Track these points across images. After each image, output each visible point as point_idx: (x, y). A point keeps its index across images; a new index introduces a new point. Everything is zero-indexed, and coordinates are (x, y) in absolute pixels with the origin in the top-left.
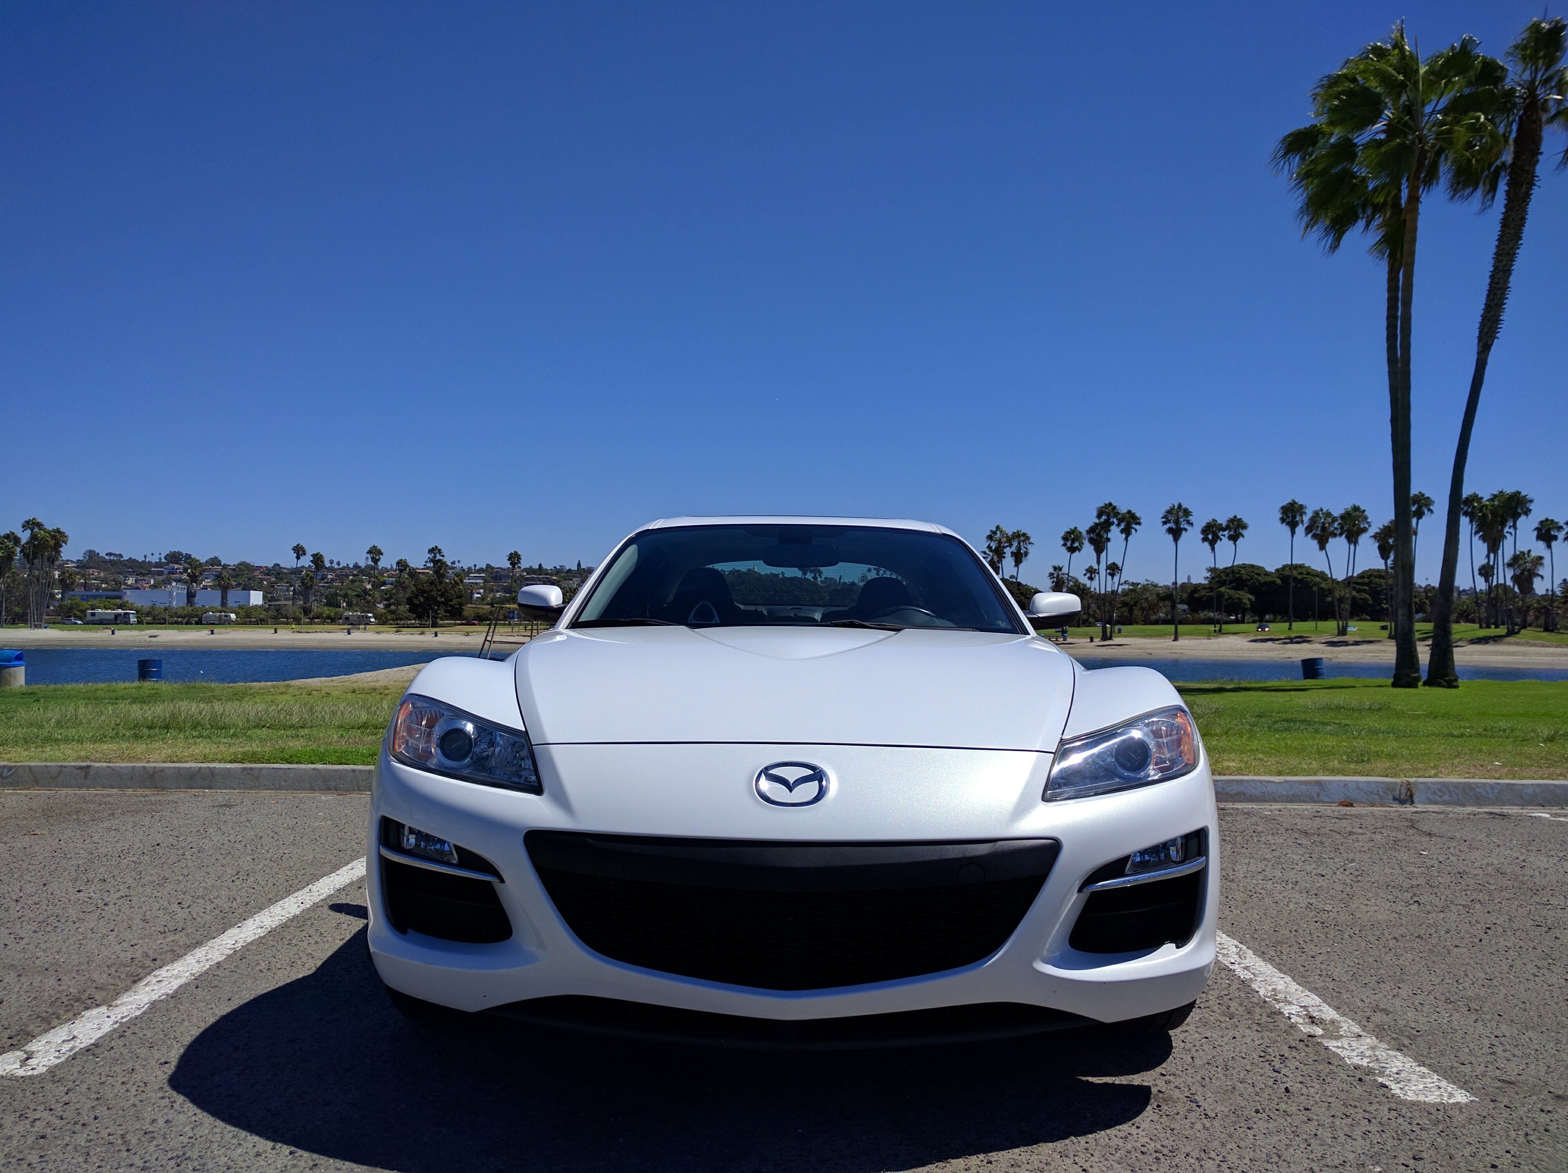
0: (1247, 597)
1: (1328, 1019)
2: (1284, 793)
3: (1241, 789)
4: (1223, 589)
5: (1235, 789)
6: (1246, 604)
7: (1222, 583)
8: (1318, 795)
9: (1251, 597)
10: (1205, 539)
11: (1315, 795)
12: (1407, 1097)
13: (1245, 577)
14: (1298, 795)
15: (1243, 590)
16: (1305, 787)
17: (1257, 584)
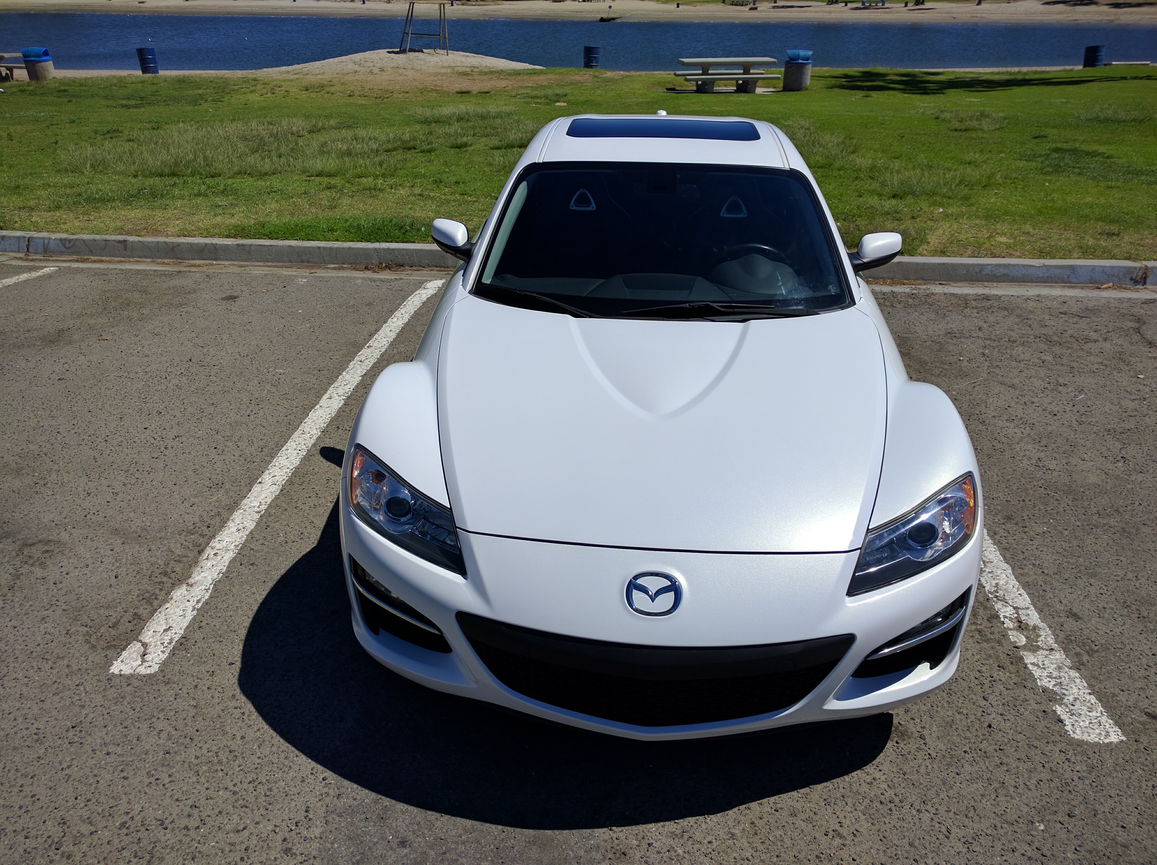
1: (1032, 624)
2: (1041, 275)
3: (1006, 271)
5: (1002, 271)
8: (1068, 277)
11: (1065, 277)
12: (1075, 735)
14: (1051, 277)
16: (1058, 271)
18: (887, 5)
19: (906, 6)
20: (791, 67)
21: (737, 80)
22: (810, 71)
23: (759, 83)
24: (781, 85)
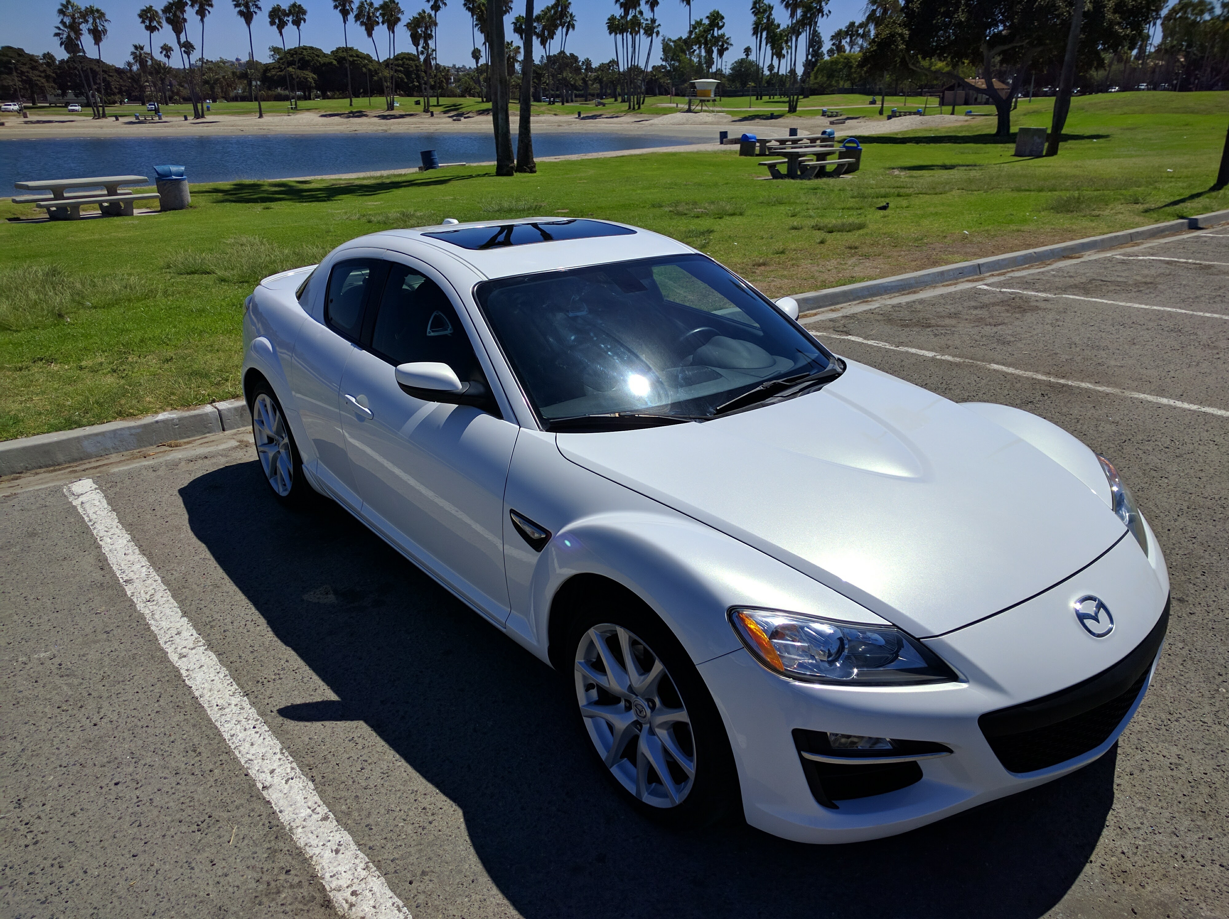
0: (311, 76)
4: (290, 69)
6: (311, 83)
7: (290, 64)
9: (315, 76)
10: (272, 23)
13: (307, 58)
15: (307, 70)
17: (318, 64)
18: (164, 119)
19: (186, 119)
20: (165, 184)
21: (100, 203)
22: (187, 186)
23: (135, 204)
24: (157, 204)
